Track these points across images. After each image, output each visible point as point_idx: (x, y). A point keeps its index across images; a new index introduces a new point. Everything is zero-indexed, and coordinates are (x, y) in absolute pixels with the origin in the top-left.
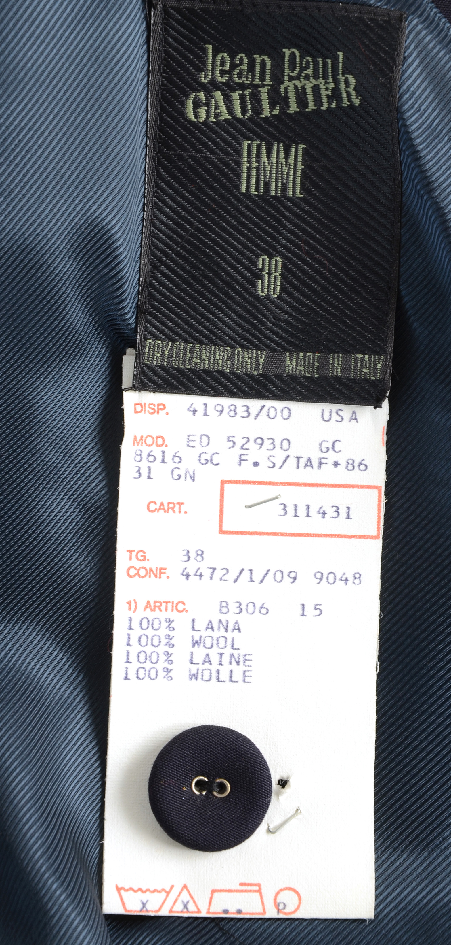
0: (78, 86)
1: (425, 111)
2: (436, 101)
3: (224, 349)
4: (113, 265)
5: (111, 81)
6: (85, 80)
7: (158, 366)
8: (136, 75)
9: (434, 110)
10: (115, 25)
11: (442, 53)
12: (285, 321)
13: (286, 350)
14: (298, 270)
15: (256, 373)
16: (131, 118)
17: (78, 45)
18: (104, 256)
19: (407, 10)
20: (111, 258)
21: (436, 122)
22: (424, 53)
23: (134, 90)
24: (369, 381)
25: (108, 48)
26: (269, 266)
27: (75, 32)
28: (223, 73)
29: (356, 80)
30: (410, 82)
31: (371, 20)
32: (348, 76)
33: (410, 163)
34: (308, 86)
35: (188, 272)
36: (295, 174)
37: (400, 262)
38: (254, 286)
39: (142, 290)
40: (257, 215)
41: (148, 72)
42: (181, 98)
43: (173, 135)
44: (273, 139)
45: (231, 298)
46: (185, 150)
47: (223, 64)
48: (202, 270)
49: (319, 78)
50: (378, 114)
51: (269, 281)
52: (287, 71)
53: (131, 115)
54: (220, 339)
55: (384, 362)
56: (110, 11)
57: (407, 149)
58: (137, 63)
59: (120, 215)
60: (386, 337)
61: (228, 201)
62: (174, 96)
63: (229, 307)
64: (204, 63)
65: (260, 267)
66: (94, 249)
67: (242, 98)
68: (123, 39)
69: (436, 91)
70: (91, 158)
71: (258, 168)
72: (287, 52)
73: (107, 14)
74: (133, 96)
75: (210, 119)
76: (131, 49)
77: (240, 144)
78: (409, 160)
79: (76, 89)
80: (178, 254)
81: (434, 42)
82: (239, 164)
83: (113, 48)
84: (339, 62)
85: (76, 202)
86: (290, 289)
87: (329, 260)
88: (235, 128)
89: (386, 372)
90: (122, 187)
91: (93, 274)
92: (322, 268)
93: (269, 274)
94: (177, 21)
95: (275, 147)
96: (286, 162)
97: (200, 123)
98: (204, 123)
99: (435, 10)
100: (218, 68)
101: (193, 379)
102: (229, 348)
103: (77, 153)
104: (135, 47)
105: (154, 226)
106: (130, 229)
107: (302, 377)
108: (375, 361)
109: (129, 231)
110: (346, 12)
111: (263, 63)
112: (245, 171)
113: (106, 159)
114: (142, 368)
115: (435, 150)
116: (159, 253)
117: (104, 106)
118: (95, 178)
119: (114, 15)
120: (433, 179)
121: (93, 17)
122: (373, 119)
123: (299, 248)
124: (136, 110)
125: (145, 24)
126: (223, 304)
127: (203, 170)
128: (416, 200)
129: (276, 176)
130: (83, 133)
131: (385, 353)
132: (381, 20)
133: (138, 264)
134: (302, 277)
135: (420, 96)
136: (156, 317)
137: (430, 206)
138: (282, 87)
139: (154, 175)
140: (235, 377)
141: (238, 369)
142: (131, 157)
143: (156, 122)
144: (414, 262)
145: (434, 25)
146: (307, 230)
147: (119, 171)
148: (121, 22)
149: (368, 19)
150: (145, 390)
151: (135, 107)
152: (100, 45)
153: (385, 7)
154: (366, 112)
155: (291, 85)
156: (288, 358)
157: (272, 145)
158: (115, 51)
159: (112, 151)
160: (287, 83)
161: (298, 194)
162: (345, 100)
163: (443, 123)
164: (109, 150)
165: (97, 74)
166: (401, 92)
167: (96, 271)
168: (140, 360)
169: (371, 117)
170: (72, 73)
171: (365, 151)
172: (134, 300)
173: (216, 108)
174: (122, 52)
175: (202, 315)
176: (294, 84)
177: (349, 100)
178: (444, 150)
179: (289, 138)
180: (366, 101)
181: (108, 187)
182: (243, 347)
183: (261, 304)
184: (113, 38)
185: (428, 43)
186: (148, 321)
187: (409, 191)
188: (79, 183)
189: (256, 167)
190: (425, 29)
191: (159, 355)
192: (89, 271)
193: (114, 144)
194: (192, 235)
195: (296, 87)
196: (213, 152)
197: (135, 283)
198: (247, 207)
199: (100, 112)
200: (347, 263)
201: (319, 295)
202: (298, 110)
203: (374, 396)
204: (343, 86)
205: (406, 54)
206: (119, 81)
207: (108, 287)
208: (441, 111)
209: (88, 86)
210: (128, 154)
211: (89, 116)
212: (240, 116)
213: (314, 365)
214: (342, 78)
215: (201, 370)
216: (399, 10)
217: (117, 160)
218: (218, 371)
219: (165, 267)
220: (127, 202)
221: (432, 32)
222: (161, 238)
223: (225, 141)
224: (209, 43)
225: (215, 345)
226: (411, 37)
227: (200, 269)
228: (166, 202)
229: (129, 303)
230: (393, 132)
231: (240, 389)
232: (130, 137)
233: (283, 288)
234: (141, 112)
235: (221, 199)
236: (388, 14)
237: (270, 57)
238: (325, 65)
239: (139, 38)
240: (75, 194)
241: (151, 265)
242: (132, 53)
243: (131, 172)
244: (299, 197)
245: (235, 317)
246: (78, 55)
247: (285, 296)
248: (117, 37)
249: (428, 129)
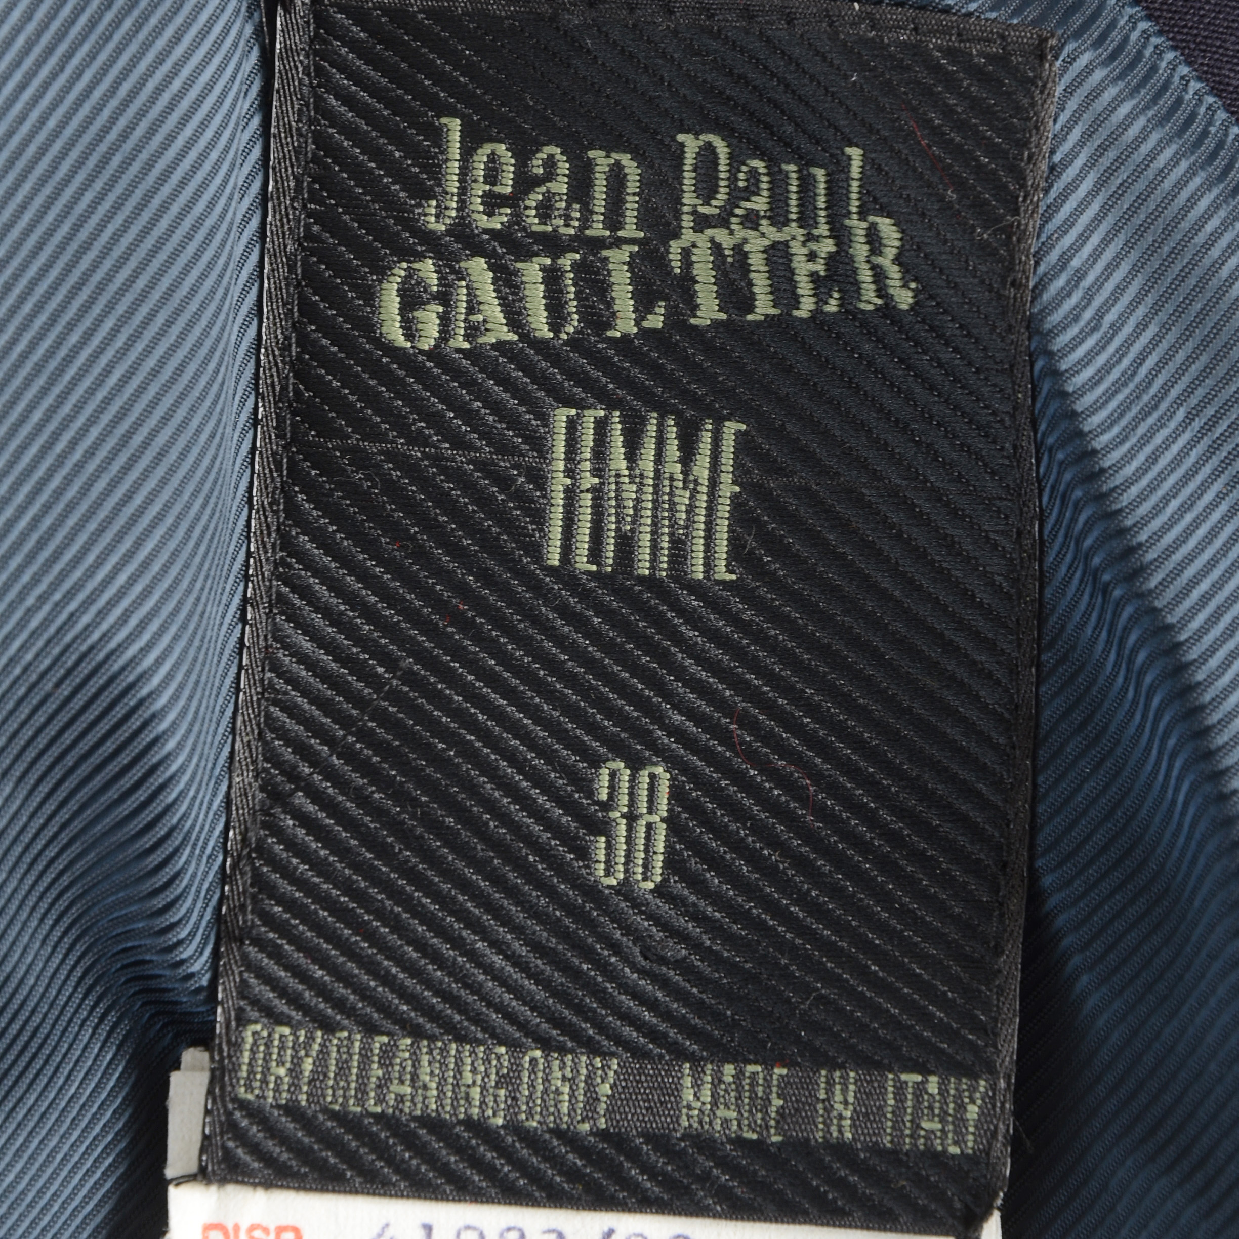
0: (40, 246)
1: (1115, 328)
2: (1150, 300)
3: (489, 1051)
4: (141, 795)
5: (145, 232)
6: (65, 228)
7: (279, 1107)
8: (225, 210)
9: (1142, 326)
10: (160, 60)
11: (1168, 153)
12: (680, 965)
13: (681, 1054)
14: (720, 806)
15: (586, 1127)
16: (208, 343)
17: (43, 120)
18: (113, 768)
19: (1059, 24)
20: (136, 773)
21: (1150, 362)
22: (1112, 154)
23: (217, 256)
24: (938, 1159)
25: (139, 132)
26: (631, 794)
27: (36, 83)
28: (492, 203)
29: (903, 232)
30: (1068, 241)
31: (950, 52)
32: (878, 219)
33: (1070, 487)
34: (756, 245)
35: (378, 812)
36: (711, 510)
37: (1035, 785)
38: (584, 854)
39: (234, 866)
40: (595, 636)
41: (264, 196)
42: (364, 278)
43: (337, 390)
44: (646, 403)
45: (512, 892)
46: (376, 436)
47: (492, 176)
48: (422, 805)
49: (786, 222)
50: (969, 335)
51: (630, 840)
52: (689, 199)
53: (206, 332)
54: (477, 1020)
55: (990, 1099)
56: (147, 19)
57: (1062, 443)
58: (228, 175)
59: (166, 639)
60: (995, 1020)
61: (505, 592)
62: (343, 270)
63: (506, 920)
64: (436, 172)
65: (604, 796)
66: (84, 746)
67: (552, 277)
68: (185, 104)
69: (1149, 269)
70: (79, 466)
71: (597, 493)
72: (691, 144)
73: (138, 26)
74: (214, 276)
75: (452, 343)
76: (209, 133)
77: (544, 418)
78: (1068, 476)
79: (34, 253)
80: (349, 755)
81: (1142, 121)
82: (539, 479)
83: (152, 131)
84: (849, 179)
85: (30, 601)
86: (694, 864)
87: (817, 777)
88: (528, 369)
89: (994, 1133)
90: (175, 554)
91: (77, 825)
92: (795, 799)
93: (631, 818)
94: (354, 45)
95: (652, 428)
96: (686, 472)
97: (422, 352)
98: (430, 354)
99: (1143, 25)
100: (480, 189)
101: (388, 1148)
102: (502, 1050)
103: (34, 450)
104: (224, 125)
105: (277, 667)
106: (197, 682)
107: (730, 1141)
108: (959, 1096)
109: (195, 689)
110: (873, 28)
111: (617, 177)
112: (559, 499)
113: (126, 469)
114: (229, 1114)
115: (1148, 450)
116: (288, 754)
117: (121, 309)
118: (92, 526)
119: (158, 32)
120: (1143, 537)
121: (93, 38)
122: (956, 350)
123: (725, 738)
124: (222, 317)
125: (255, 53)
126: (488, 911)
127: (429, 497)
128: (1086, 597)
129: (654, 516)
130: (57, 390)
131: (991, 1070)
132: (981, 54)
133: (224, 787)
134: (733, 827)
135: (1099, 284)
136: (276, 954)
137: (1134, 620)
138: (675, 247)
139: (276, 512)
140: (521, 1140)
141: (530, 1114)
142: (206, 462)
143: (285, 348)
144: (1079, 787)
145: (1141, 70)
146: (747, 682)
147: (167, 506)
148: (179, 51)
149: (939, 49)
150: (237, 1182)
151: (219, 309)
152: (113, 120)
153: (993, 15)
154: (932, 329)
155: (702, 240)
156: (688, 1081)
157: (643, 421)
158: (158, 138)
159: (145, 445)
160: (688, 236)
161: (722, 572)
162: (869, 292)
163: (1171, 367)
164: (138, 439)
165: (102, 210)
166: (1041, 269)
167: (89, 813)
168: (222, 1088)
169: (947, 344)
170: (24, 207)
171: (929, 446)
172: (207, 901)
173: (471, 310)
174: (180, 142)
175: (421, 946)
176: (712, 240)
177: (882, 291)
178: (1175, 449)
179: (695, 401)
180: (931, 297)
181: (129, 555)
182: (546, 1045)
183: (606, 913)
184: (153, 99)
185: (1125, 125)
186: (250, 965)
187: (1063, 569)
188: (41, 544)
189: (595, 490)
190: (1115, 80)
191: (282, 1071)
192: (64, 815)
193: (152, 422)
194: (395, 697)
195: (716, 248)
196: (459, 443)
197: (211, 844)
198: (564, 611)
199: (109, 323)
200: (870, 784)
201: (785, 886)
202: (723, 316)
203: (958, 1205)
204: (860, 250)
205: (1057, 158)
206: (172, 229)
207: (127, 865)
208: (1165, 328)
209: (74, 246)
210: (195, 451)
211: (74, 338)
212: (544, 332)
213: (767, 1101)
214: (858, 227)
215: (415, 1118)
216: (1035, 23)
217: (160, 472)
218: (469, 1123)
219: (307, 795)
220: (191, 599)
221: (1137, 89)
222: (296, 705)
223: (496, 408)
224: (453, 114)
225: (461, 1038)
226: (1072, 105)
227: (415, 801)
228: (314, 593)
229: (190, 911)
230: (1015, 392)
231: (535, 1178)
232: (201, 399)
233: (672, 863)
234: (240, 320)
235: (486, 586)
236: (1003, 37)
237: (638, 156)
238: (806, 184)
239: (236, 100)
240: (26, 578)
241: (262, 789)
242: (212, 145)
243: (204, 506)
244: (723, 582)
245: (524, 951)
246: (43, 151)
247: (679, 888)
248: (166, 97)
249: (1125, 384)
